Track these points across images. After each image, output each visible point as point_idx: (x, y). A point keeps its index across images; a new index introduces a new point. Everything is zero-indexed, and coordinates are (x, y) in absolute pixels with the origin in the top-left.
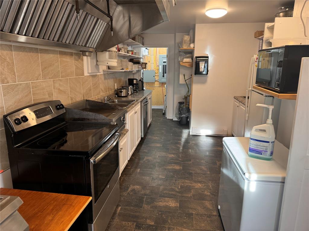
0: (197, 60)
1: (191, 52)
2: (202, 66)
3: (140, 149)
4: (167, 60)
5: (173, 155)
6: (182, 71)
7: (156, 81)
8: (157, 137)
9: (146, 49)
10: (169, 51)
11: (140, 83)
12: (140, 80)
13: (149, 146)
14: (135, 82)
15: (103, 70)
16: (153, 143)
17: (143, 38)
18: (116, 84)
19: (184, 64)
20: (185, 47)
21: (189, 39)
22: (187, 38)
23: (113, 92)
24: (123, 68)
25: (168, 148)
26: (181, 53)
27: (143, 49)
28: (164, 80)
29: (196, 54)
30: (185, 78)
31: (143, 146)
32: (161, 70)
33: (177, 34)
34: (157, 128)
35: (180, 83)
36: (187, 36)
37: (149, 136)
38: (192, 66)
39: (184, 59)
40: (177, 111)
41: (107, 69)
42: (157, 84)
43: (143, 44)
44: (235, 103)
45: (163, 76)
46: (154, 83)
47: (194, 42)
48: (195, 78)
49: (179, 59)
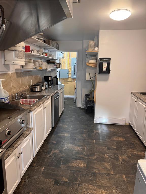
0: (100, 61)
1: (95, 55)
2: (105, 66)
3: (49, 140)
4: (77, 62)
5: (78, 148)
6: (88, 70)
7: (69, 77)
8: (67, 125)
9: (61, 53)
10: (78, 55)
11: (55, 79)
12: (55, 77)
13: (58, 136)
14: (50, 78)
15: (16, 69)
16: (63, 132)
17: (58, 44)
18: (31, 81)
19: (89, 65)
20: (90, 50)
21: (94, 44)
22: (92, 43)
23: (28, 88)
24: (36, 67)
25: (75, 138)
26: (87, 56)
27: (58, 53)
28: (75, 77)
29: (100, 56)
30: (90, 76)
31: (53, 136)
32: (73, 69)
33: (84, 41)
34: (68, 116)
35: (86, 80)
36: (92, 41)
37: (60, 125)
38: (96, 66)
39: (90, 60)
40: (84, 102)
41: (20, 68)
42: (70, 80)
43: (58, 49)
44: (133, 97)
45: (75, 74)
46: (68, 79)
47: (98, 46)
48: (99, 76)
49: (86, 61)
